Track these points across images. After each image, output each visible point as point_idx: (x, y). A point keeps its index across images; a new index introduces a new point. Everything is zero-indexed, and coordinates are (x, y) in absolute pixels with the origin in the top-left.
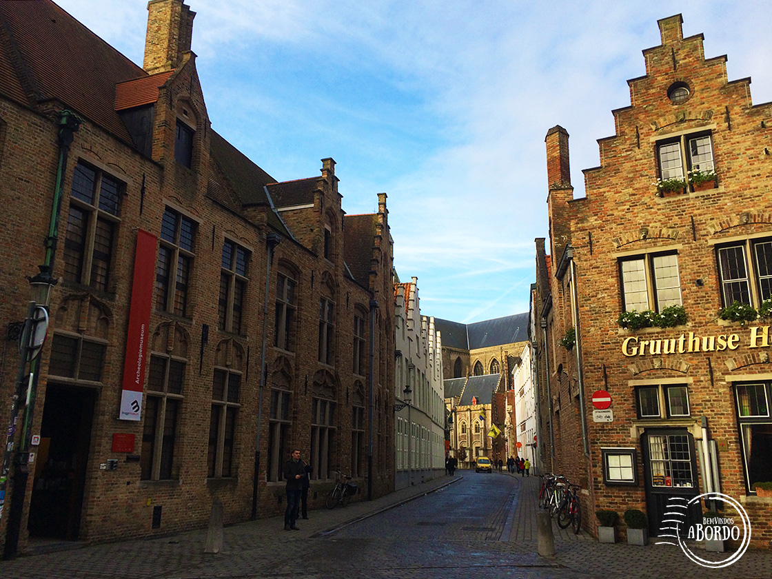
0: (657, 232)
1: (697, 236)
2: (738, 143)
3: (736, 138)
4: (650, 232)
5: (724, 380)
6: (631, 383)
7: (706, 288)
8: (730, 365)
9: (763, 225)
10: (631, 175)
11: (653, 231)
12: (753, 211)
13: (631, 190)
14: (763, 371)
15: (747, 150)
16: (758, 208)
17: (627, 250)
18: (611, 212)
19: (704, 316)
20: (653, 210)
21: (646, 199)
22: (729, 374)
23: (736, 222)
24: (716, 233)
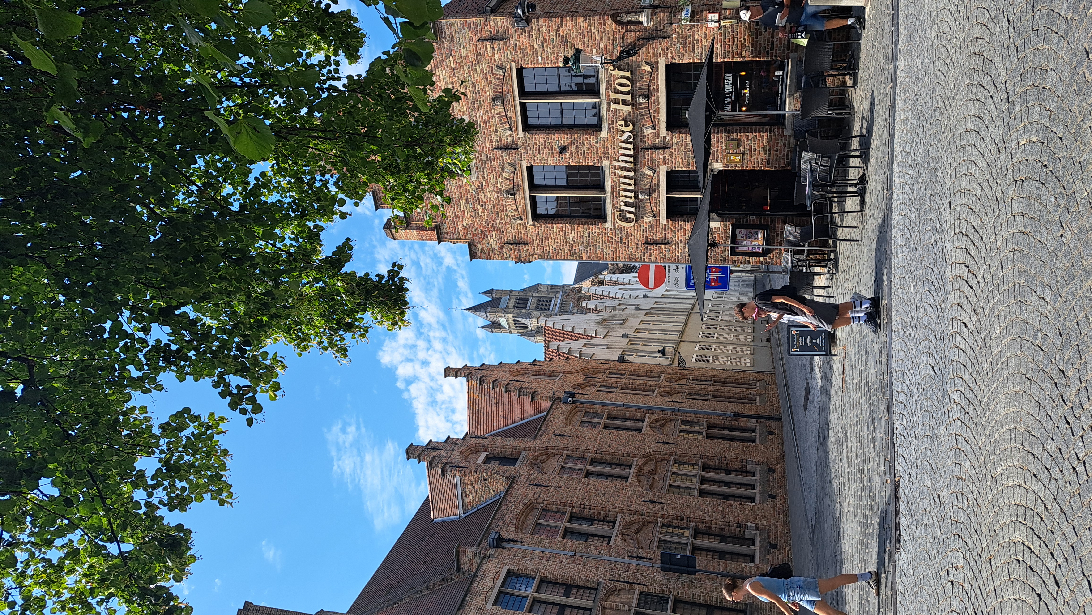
0: (507, 182)
1: (514, 146)
6: (663, 220)
7: (568, 144)
8: (648, 131)
9: (505, 85)
11: (507, 186)
12: (489, 93)
16: (487, 89)
17: (525, 211)
20: (484, 184)
21: (472, 189)
23: (502, 110)
24: (511, 130)
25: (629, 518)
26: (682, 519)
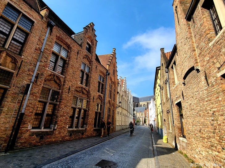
25: (62, 80)
26: (61, 99)
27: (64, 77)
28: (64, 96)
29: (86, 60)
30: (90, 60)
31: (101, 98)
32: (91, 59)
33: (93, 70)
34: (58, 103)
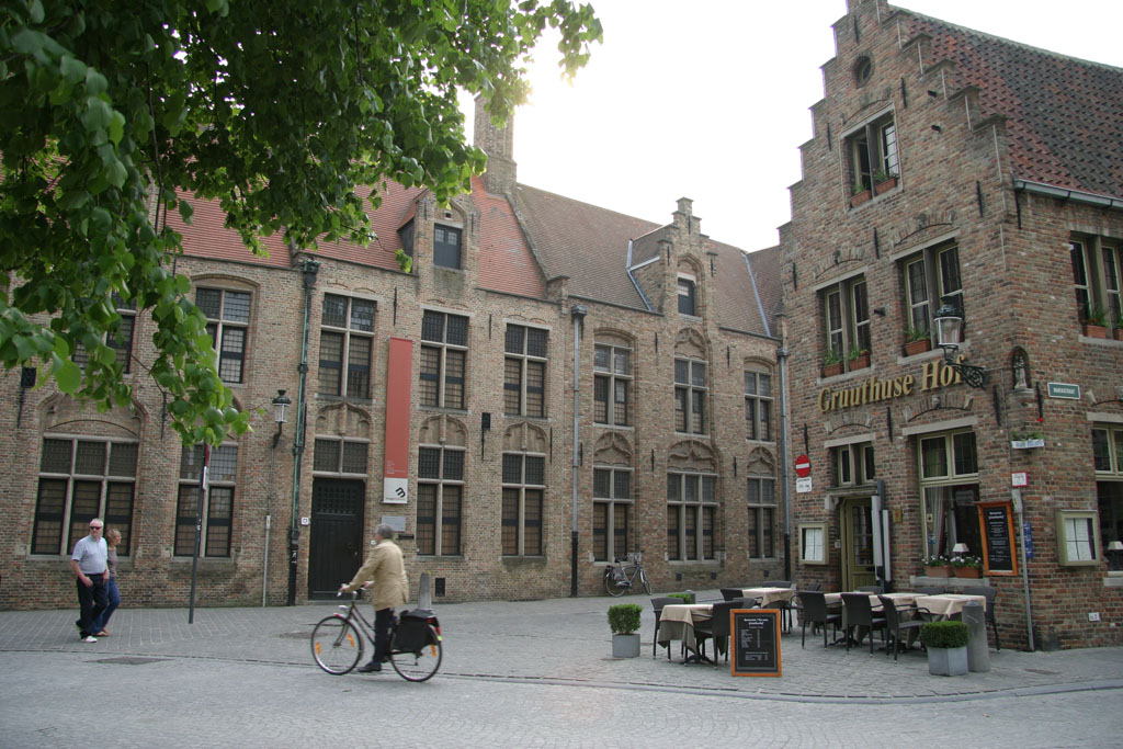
0: (847, 254)
1: (881, 253)
2: (914, 123)
3: (913, 117)
4: (842, 254)
5: (900, 434)
6: (828, 444)
7: (888, 318)
8: (907, 415)
9: (936, 228)
10: (825, 186)
11: (844, 254)
12: (928, 210)
13: (825, 205)
14: (935, 420)
15: (922, 130)
16: (932, 206)
17: (823, 280)
18: (809, 236)
19: (886, 355)
20: (844, 226)
21: (838, 214)
22: (906, 426)
23: (913, 230)
24: (895, 245)
27: (633, 429)
28: (642, 480)
29: (688, 345)
30: (700, 338)
31: (769, 454)
32: (701, 333)
33: (718, 370)
34: (633, 501)
